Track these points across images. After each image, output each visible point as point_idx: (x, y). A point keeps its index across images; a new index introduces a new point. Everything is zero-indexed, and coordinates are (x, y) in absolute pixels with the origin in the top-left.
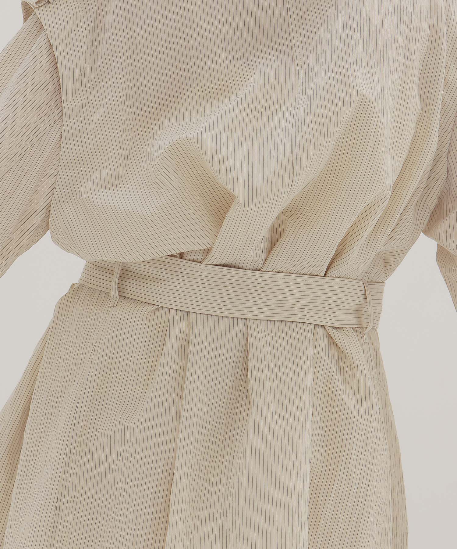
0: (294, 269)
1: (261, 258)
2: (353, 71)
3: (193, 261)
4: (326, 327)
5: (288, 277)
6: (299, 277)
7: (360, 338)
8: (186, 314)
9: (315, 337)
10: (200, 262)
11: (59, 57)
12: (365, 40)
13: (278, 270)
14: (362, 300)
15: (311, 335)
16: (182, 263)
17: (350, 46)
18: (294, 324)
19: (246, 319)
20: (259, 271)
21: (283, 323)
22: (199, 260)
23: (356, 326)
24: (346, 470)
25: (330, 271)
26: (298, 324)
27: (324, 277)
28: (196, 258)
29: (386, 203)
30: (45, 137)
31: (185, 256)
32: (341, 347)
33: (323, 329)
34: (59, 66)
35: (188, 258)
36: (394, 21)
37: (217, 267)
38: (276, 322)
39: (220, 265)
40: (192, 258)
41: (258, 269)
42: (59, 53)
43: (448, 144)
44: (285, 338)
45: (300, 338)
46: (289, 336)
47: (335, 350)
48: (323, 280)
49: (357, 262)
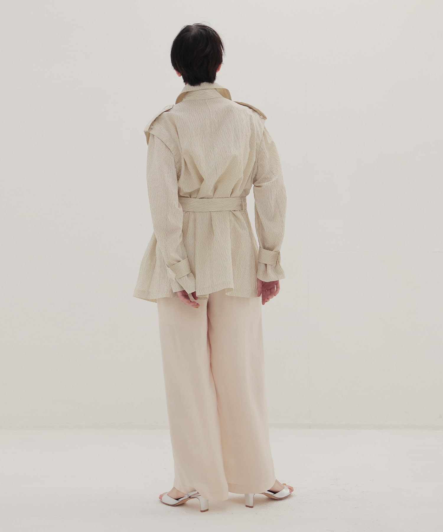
0: (221, 197)
1: (212, 194)
3: (194, 198)
5: (220, 199)
6: (223, 199)
7: (241, 213)
9: (229, 214)
10: (196, 198)
13: (217, 198)
14: (241, 202)
16: (191, 199)
19: (210, 212)
20: (212, 198)
21: (221, 212)
23: (240, 209)
25: (231, 196)
26: (224, 211)
27: (230, 198)
31: (191, 197)
33: (231, 212)
38: (219, 211)
45: (225, 215)
46: (222, 215)
47: (235, 217)
49: (238, 192)
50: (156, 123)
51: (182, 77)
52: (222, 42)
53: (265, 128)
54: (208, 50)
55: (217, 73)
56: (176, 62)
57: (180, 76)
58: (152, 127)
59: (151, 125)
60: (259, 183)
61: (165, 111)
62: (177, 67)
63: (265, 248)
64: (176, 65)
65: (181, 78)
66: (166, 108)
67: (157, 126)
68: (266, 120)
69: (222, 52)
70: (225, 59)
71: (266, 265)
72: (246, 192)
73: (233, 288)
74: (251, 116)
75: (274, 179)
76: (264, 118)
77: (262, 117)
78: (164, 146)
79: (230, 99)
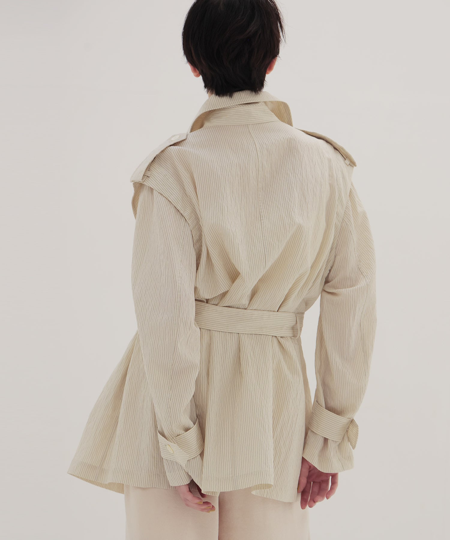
0: (262, 309)
1: (247, 303)
2: (293, 209)
3: (213, 305)
4: (277, 337)
5: (260, 312)
6: (265, 312)
7: (293, 342)
8: (209, 331)
9: (272, 341)
10: (216, 305)
11: (168, 196)
12: (299, 193)
13: (255, 309)
14: (295, 323)
15: (271, 341)
16: (207, 306)
17: (292, 197)
18: (262, 335)
19: (238, 333)
20: (246, 309)
21: (257, 335)
22: (216, 304)
23: (292, 336)
24: (287, 409)
25: (280, 308)
26: (264, 336)
27: (277, 312)
28: (214, 303)
29: (308, 274)
30: (185, 232)
31: (209, 302)
32: (284, 347)
33: (276, 338)
34: (170, 200)
35: (211, 303)
36: (312, 183)
37: (225, 307)
38: (253, 335)
39: (226, 307)
40: (212, 303)
41: (245, 308)
42: (167, 196)
43: (336, 244)
44: (258, 343)
45: (265, 342)
46: (260, 342)
47: (281, 348)
48: (276, 314)
49: (293, 304)
50: (156, 165)
51: (201, 77)
52: (281, 17)
53: (352, 184)
54: (253, 28)
55: (267, 75)
56: (192, 48)
57: (197, 76)
58: (149, 174)
59: (146, 170)
60: (335, 288)
61: (172, 143)
62: (192, 57)
63: (329, 408)
64: (192, 54)
65: (200, 81)
66: (172, 139)
67: (159, 172)
68: (355, 167)
69: (279, 37)
70: (284, 48)
71: (326, 440)
72: (307, 304)
73: (273, 484)
74: (330, 160)
75: (362, 283)
76: (352, 164)
77: (347, 162)
78: (173, 210)
79: (290, 123)
